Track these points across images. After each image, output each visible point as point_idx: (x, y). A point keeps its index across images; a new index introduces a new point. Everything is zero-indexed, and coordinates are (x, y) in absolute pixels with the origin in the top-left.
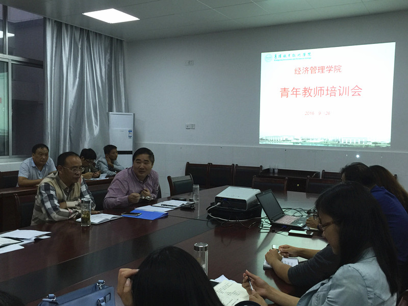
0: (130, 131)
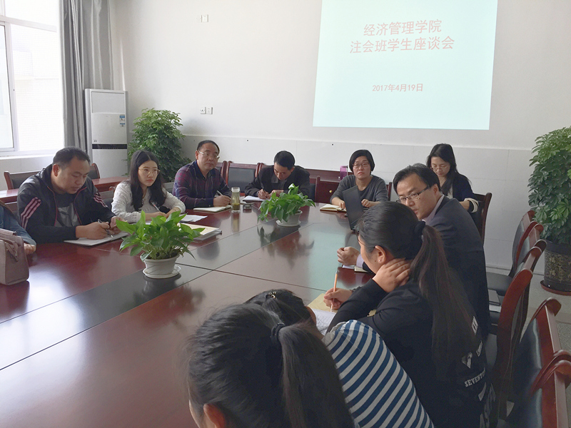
0: (122, 117)
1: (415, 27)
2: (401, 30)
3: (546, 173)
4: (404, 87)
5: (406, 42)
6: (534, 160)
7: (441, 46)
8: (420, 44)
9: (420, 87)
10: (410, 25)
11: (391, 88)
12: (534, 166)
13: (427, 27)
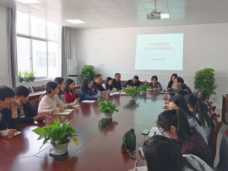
0: (77, 67)
1: (162, 44)
2: (159, 45)
3: (198, 81)
4: (160, 59)
5: (160, 48)
6: (195, 78)
7: (169, 49)
8: (164, 48)
9: (164, 59)
10: (161, 44)
11: (157, 59)
12: (195, 79)
13: (166, 44)
